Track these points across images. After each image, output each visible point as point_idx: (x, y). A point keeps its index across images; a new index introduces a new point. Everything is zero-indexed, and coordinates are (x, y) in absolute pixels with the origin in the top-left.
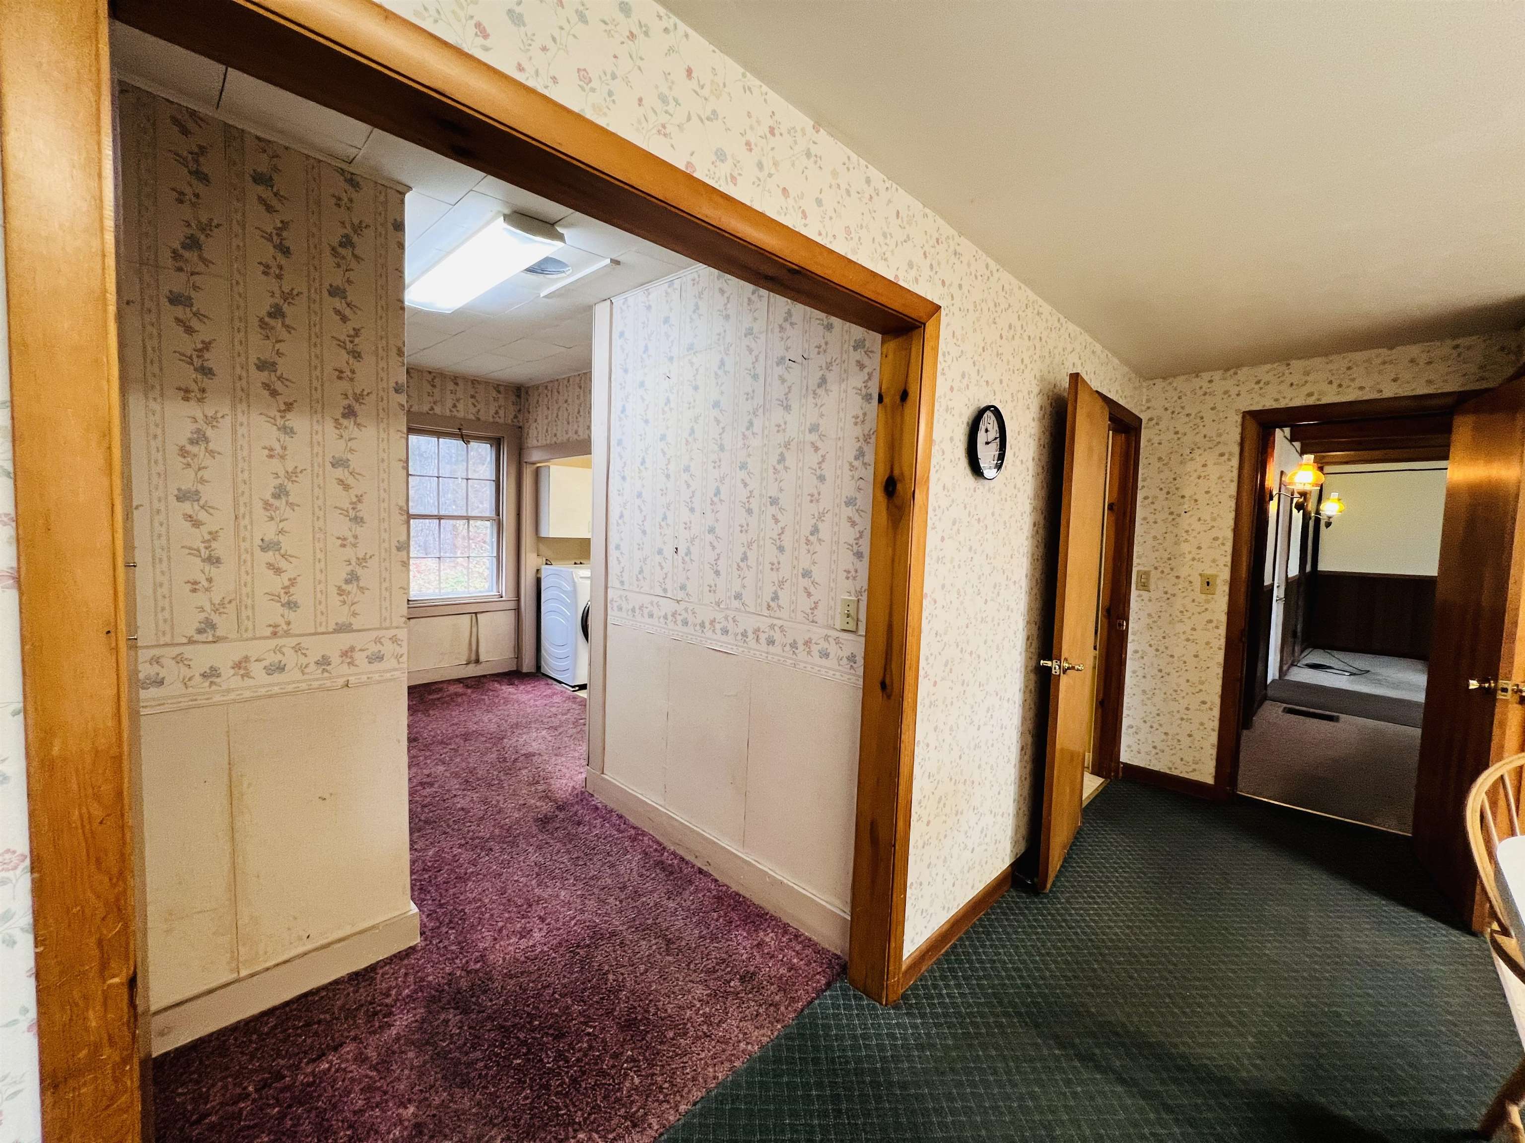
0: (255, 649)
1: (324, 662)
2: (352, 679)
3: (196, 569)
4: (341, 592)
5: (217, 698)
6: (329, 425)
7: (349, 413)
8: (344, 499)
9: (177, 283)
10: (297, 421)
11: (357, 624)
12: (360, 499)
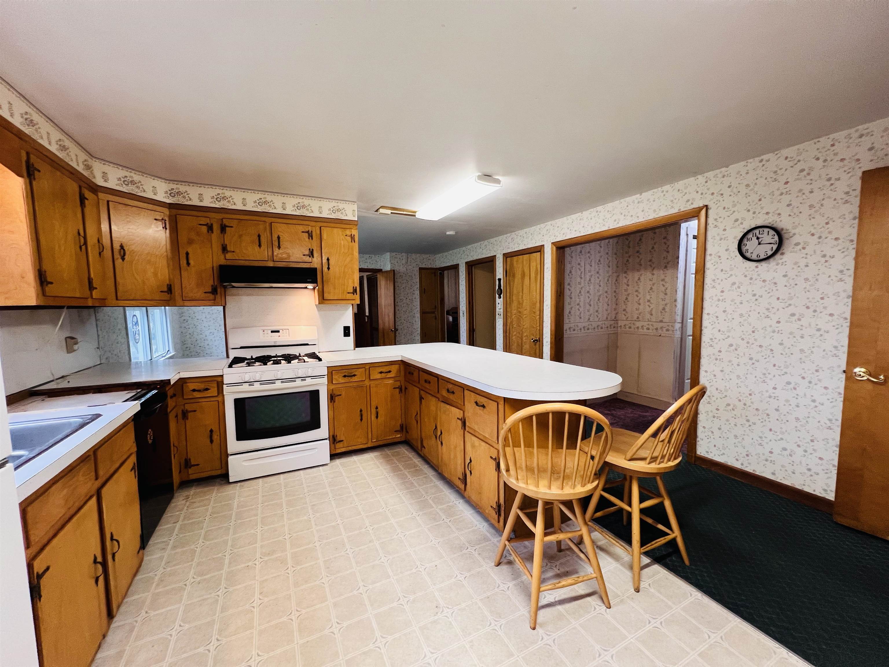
0: (645, 324)
1: (657, 329)
2: (662, 335)
3: (636, 306)
4: (661, 312)
5: (638, 333)
6: (662, 272)
7: (666, 267)
8: (663, 289)
9: (637, 248)
10: (655, 272)
11: (664, 320)
12: (666, 289)
